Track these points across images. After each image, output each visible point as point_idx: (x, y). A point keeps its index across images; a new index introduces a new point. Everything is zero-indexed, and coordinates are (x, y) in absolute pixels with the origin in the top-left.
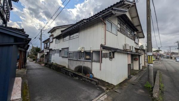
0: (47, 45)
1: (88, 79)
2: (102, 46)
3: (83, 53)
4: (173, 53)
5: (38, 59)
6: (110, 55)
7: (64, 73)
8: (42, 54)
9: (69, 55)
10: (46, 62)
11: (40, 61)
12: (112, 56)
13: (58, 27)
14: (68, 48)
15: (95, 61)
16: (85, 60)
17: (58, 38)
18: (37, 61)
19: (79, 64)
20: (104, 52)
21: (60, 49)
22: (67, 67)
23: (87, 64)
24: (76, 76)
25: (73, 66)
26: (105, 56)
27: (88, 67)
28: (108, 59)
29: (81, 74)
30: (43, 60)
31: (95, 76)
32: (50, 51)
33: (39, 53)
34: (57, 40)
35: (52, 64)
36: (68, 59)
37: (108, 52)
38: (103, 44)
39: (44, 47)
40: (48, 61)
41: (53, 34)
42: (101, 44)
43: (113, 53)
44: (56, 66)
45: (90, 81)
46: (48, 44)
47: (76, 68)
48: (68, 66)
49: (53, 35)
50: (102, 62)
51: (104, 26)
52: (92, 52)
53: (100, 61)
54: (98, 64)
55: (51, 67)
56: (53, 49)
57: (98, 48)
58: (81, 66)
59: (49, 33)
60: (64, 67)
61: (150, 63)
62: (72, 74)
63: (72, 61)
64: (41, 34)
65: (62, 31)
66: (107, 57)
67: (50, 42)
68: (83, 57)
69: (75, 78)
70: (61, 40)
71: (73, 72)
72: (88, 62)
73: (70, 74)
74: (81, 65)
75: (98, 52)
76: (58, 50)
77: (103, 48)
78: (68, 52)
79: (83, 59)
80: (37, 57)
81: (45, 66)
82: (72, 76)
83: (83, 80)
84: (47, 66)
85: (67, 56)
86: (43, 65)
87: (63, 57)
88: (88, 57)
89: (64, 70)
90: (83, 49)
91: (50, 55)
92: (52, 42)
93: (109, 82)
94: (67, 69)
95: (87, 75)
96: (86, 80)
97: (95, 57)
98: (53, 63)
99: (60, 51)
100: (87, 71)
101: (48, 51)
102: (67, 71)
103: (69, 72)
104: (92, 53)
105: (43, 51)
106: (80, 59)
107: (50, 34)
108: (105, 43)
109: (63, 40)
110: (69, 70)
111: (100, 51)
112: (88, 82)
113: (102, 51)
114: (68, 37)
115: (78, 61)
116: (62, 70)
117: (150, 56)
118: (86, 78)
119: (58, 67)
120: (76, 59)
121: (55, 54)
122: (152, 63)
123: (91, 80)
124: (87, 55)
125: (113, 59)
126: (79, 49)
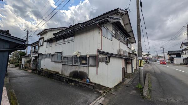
0: (35, 48)
1: (85, 84)
2: (98, 51)
3: (79, 57)
4: (160, 57)
5: (23, 65)
6: (106, 60)
7: (57, 80)
8: (28, 59)
9: (63, 60)
10: (34, 68)
11: (26, 67)
12: (108, 60)
13: (49, 29)
14: (62, 52)
15: (91, 66)
16: (81, 65)
17: (50, 41)
18: (21, 67)
19: (74, 69)
20: (100, 56)
21: (53, 54)
22: (60, 73)
23: (83, 69)
24: (71, 81)
25: (67, 72)
26: (102, 60)
27: (84, 72)
28: (104, 63)
29: (76, 80)
30: (29, 66)
31: (92, 81)
32: (40, 55)
33: (24, 57)
34: (48, 43)
35: (43, 71)
36: (62, 64)
37: (104, 57)
38: (100, 49)
39: (31, 50)
40: (36, 67)
41: (43, 36)
42: (97, 49)
43: (109, 58)
44: (47, 72)
45: (86, 86)
46: (37, 47)
47: (71, 73)
48: (62, 71)
49: (44, 38)
50: (98, 67)
51: (100, 32)
52: (88, 56)
53: (96, 66)
54: (95, 69)
55: (41, 74)
56: (43, 53)
57: (95, 53)
58: (77, 72)
59: (38, 35)
60: (57, 73)
61: (141, 66)
62: (67, 80)
63: (66, 67)
64: (27, 36)
65: (54, 34)
66: (103, 62)
67: (40, 45)
68: (79, 62)
69: (70, 84)
70: (54, 44)
71: (68, 78)
72: (84, 67)
73: (64, 80)
74: (77, 70)
75: (94, 57)
76: (50, 54)
77: (99, 53)
78: (62, 57)
79: (79, 64)
80: (21, 63)
81: (32, 72)
82: (67, 82)
83: (79, 85)
84: (35, 72)
85: (60, 61)
86: (31, 71)
87: (55, 62)
88: (84, 62)
89: (58, 75)
90: (79, 54)
91: (39, 60)
92: (42, 45)
93: (105, 86)
94: (60, 75)
95: (84, 80)
96: (83, 85)
97: (91, 61)
98: (43, 69)
99: (52, 55)
100: (83, 76)
101: (37, 55)
102: (61, 77)
103: (63, 77)
104: (89, 58)
105: (29, 56)
106: (75, 63)
107: (40, 36)
108: (101, 48)
109: (56, 44)
110: (63, 76)
111: (96, 56)
112: (85, 86)
113: (98, 56)
114: (61, 41)
115: (73, 66)
116: (55, 76)
117: (140, 60)
118: (82, 83)
119: (50, 73)
120: (71, 64)
121: (46, 59)
122: (142, 67)
123: (88, 85)
124: (83, 60)
125: (109, 63)
126: (74, 53)
